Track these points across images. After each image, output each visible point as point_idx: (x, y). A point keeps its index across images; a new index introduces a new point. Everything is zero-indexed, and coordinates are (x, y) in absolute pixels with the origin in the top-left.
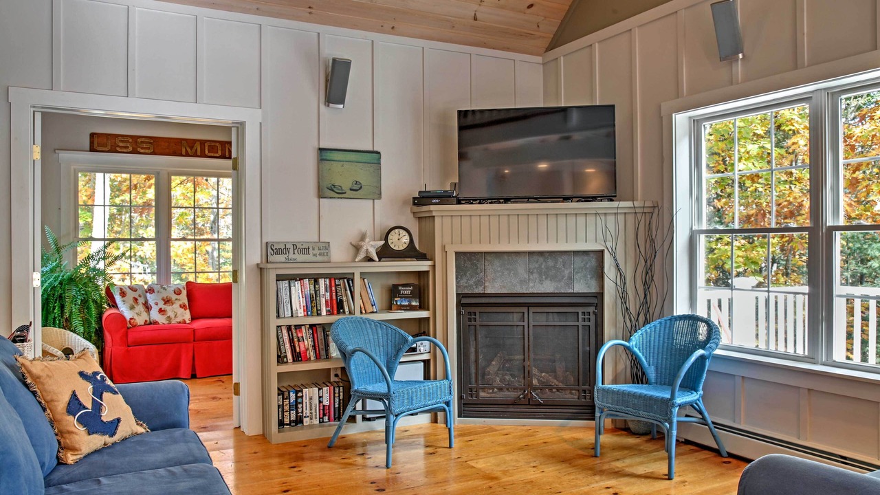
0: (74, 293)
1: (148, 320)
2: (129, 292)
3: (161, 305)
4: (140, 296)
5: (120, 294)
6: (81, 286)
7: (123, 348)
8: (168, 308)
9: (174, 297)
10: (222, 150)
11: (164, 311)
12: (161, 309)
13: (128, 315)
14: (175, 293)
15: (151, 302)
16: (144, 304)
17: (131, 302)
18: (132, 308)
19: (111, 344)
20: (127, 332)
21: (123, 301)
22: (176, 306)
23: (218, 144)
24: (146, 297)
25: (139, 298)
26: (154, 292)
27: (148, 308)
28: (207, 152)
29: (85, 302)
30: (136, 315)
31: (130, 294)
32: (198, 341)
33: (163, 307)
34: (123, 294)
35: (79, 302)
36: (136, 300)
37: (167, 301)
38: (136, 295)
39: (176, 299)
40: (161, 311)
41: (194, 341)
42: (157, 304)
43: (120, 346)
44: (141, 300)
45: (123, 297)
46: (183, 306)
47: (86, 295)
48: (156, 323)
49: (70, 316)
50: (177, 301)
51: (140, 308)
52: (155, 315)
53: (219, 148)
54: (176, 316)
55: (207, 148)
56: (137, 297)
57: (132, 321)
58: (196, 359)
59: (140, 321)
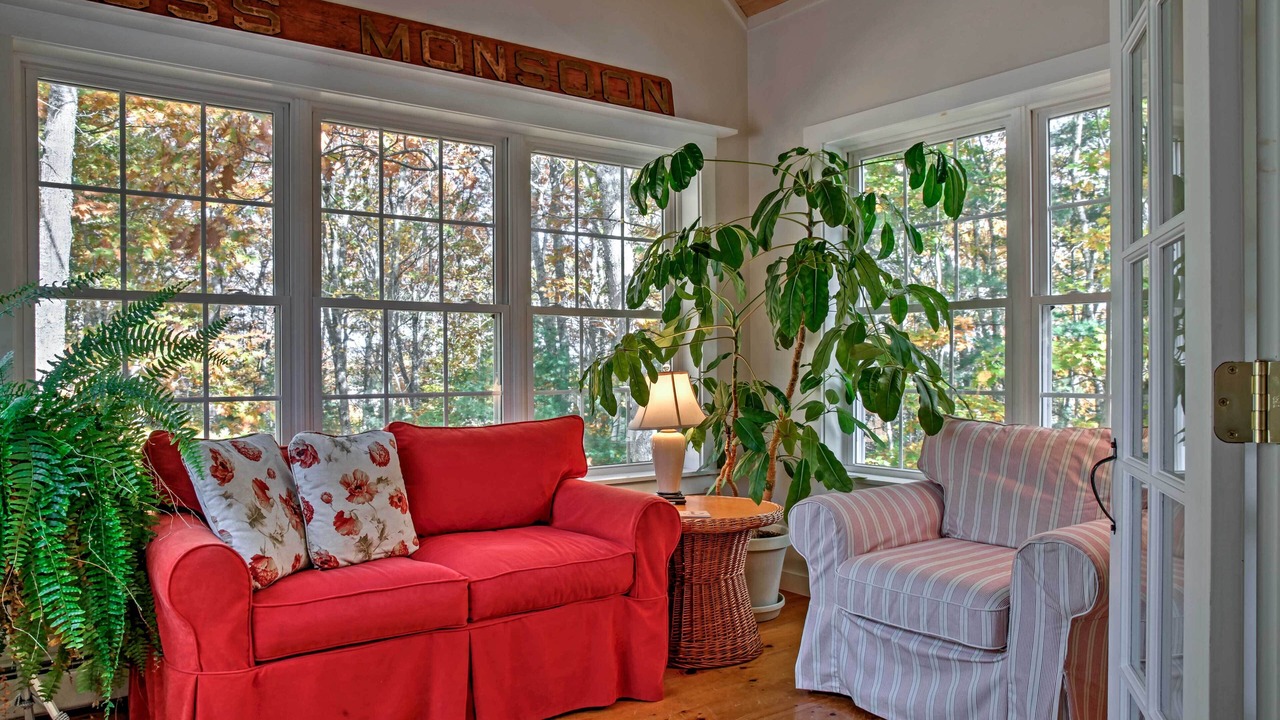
0: (40, 474)
1: (303, 553)
2: (237, 460)
3: (341, 504)
4: (271, 475)
5: (214, 472)
6: (68, 448)
7: (245, 673)
8: (358, 509)
9: (373, 472)
10: (465, 56)
11: (351, 521)
12: (341, 514)
13: (246, 545)
14: (373, 459)
15: (309, 494)
16: (285, 501)
17: (250, 497)
18: (255, 519)
19: (193, 662)
20: (252, 611)
21: (226, 496)
22: (381, 500)
23: (453, 39)
24: (289, 480)
25: (269, 482)
26: (315, 458)
27: (301, 514)
28: (427, 56)
29: (83, 506)
30: (269, 544)
31: (245, 471)
32: (482, 619)
33: (348, 508)
34: (222, 472)
35: (64, 506)
36: (262, 487)
37: (357, 488)
38: (258, 471)
39: (380, 480)
40: (342, 522)
41: (470, 620)
42: (327, 499)
43: (229, 667)
44: (277, 490)
45: (224, 480)
46: (395, 501)
47: (90, 477)
48: (328, 564)
49: (26, 565)
50: (380, 487)
51: (277, 516)
52: (325, 539)
53: (459, 50)
54: (382, 537)
55: (427, 44)
56: (263, 477)
57: (261, 566)
58: (479, 681)
59: (282, 563)
